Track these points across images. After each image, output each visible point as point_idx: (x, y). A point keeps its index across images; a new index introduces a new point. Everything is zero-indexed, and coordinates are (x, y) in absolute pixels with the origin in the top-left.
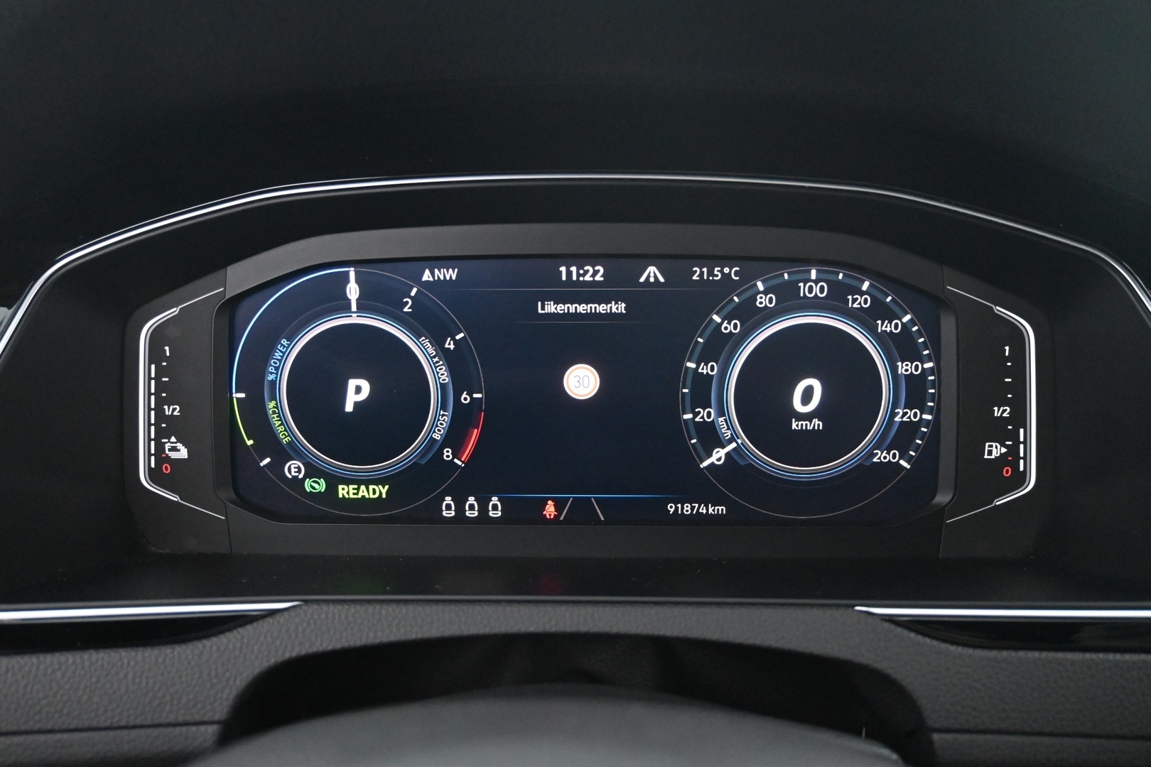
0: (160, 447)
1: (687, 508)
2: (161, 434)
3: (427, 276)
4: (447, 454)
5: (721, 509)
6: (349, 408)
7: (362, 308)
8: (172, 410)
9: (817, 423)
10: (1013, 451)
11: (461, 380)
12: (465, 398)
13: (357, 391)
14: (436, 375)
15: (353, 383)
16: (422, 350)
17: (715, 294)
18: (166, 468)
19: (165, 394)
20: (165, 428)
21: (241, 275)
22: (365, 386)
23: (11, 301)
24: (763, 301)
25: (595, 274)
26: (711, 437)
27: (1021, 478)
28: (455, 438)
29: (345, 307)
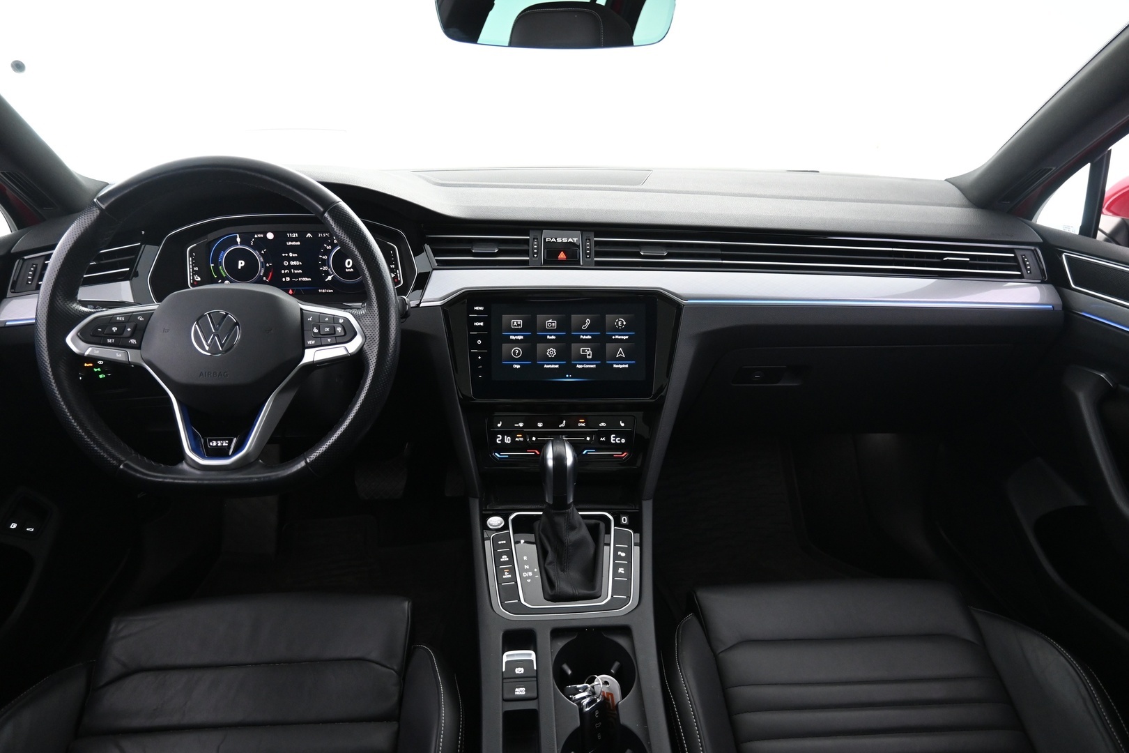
0: (193, 278)
1: (324, 291)
2: (193, 274)
3: (256, 236)
4: (264, 278)
5: (332, 291)
6: (240, 268)
7: (242, 243)
8: (196, 269)
9: (352, 270)
10: (396, 275)
11: (266, 261)
12: (268, 265)
13: (241, 264)
14: (260, 260)
15: (240, 262)
16: (256, 254)
17: (325, 240)
18: (195, 283)
19: (194, 265)
20: (195, 273)
21: (211, 237)
22: (243, 262)
23: (159, 245)
24: (335, 241)
25: (295, 235)
26: (327, 274)
27: (400, 282)
28: (266, 274)
29: (237, 243)
